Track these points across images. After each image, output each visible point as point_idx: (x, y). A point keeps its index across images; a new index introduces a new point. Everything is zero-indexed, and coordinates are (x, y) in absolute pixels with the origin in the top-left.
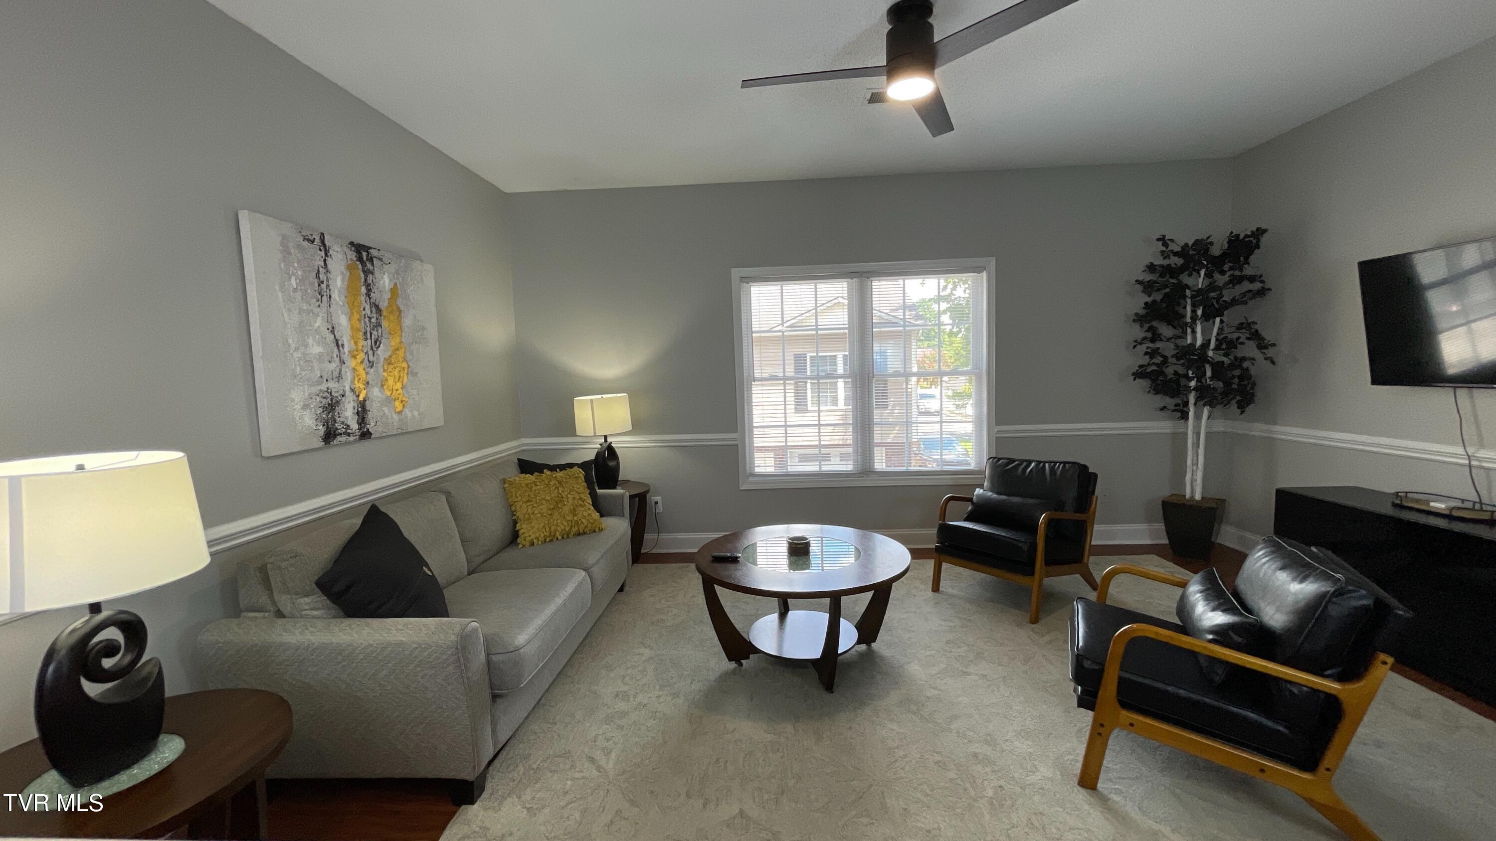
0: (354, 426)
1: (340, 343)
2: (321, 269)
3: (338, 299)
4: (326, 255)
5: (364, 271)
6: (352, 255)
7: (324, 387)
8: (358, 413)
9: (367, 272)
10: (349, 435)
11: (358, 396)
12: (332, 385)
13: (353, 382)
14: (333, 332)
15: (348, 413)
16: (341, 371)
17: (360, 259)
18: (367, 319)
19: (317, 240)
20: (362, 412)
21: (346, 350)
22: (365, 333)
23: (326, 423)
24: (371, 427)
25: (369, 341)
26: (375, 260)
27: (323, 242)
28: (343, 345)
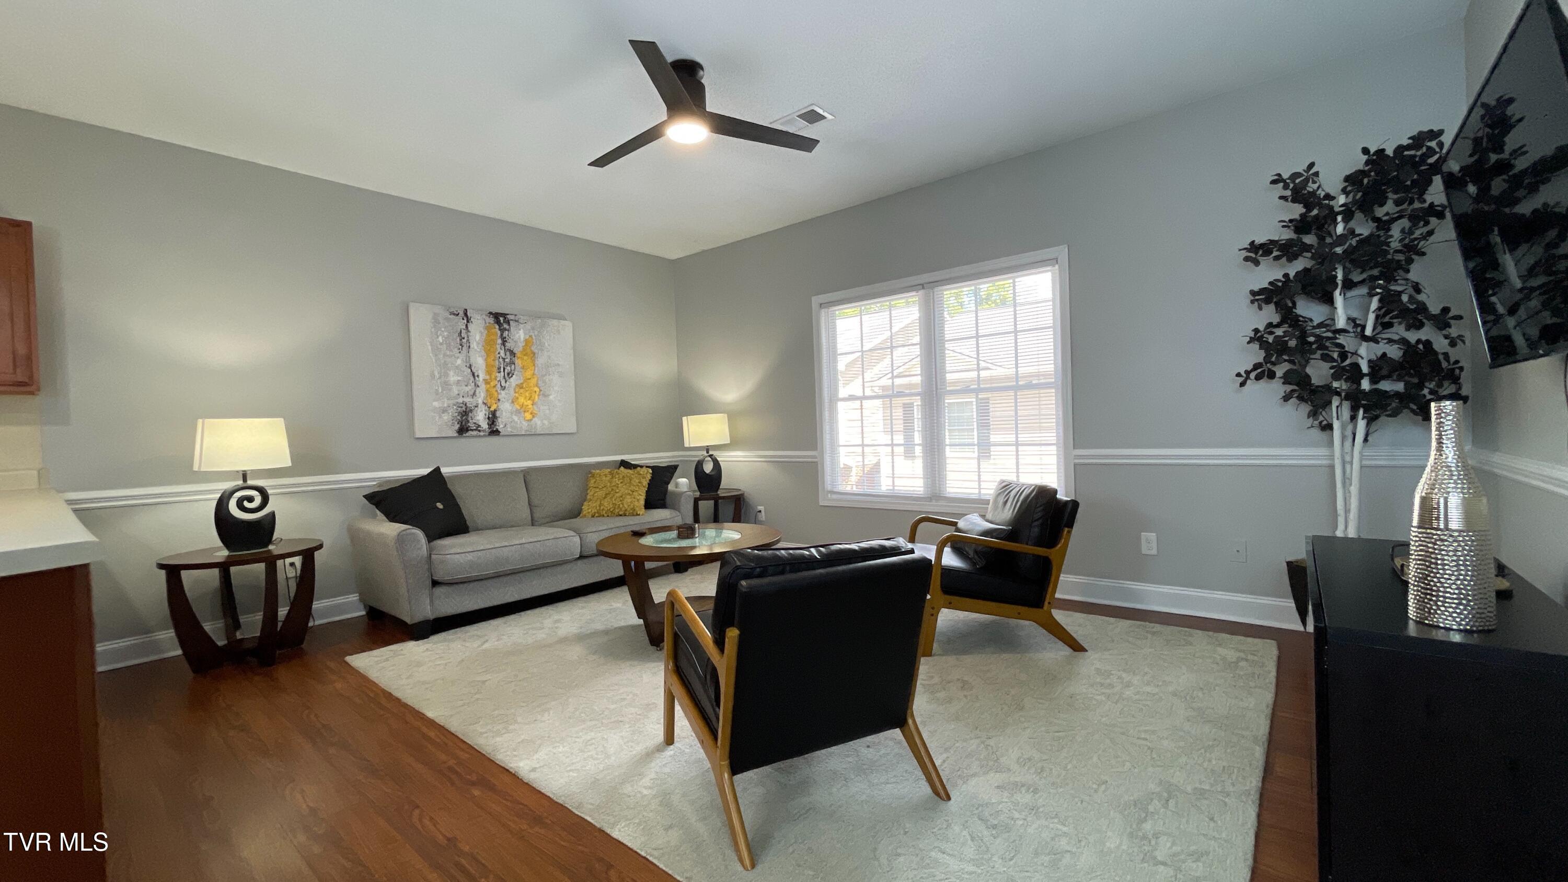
2: (463, 330)
5: (500, 330)
6: (492, 320)
9: (502, 330)
14: (470, 367)
15: (480, 417)
24: (500, 427)
26: (511, 323)
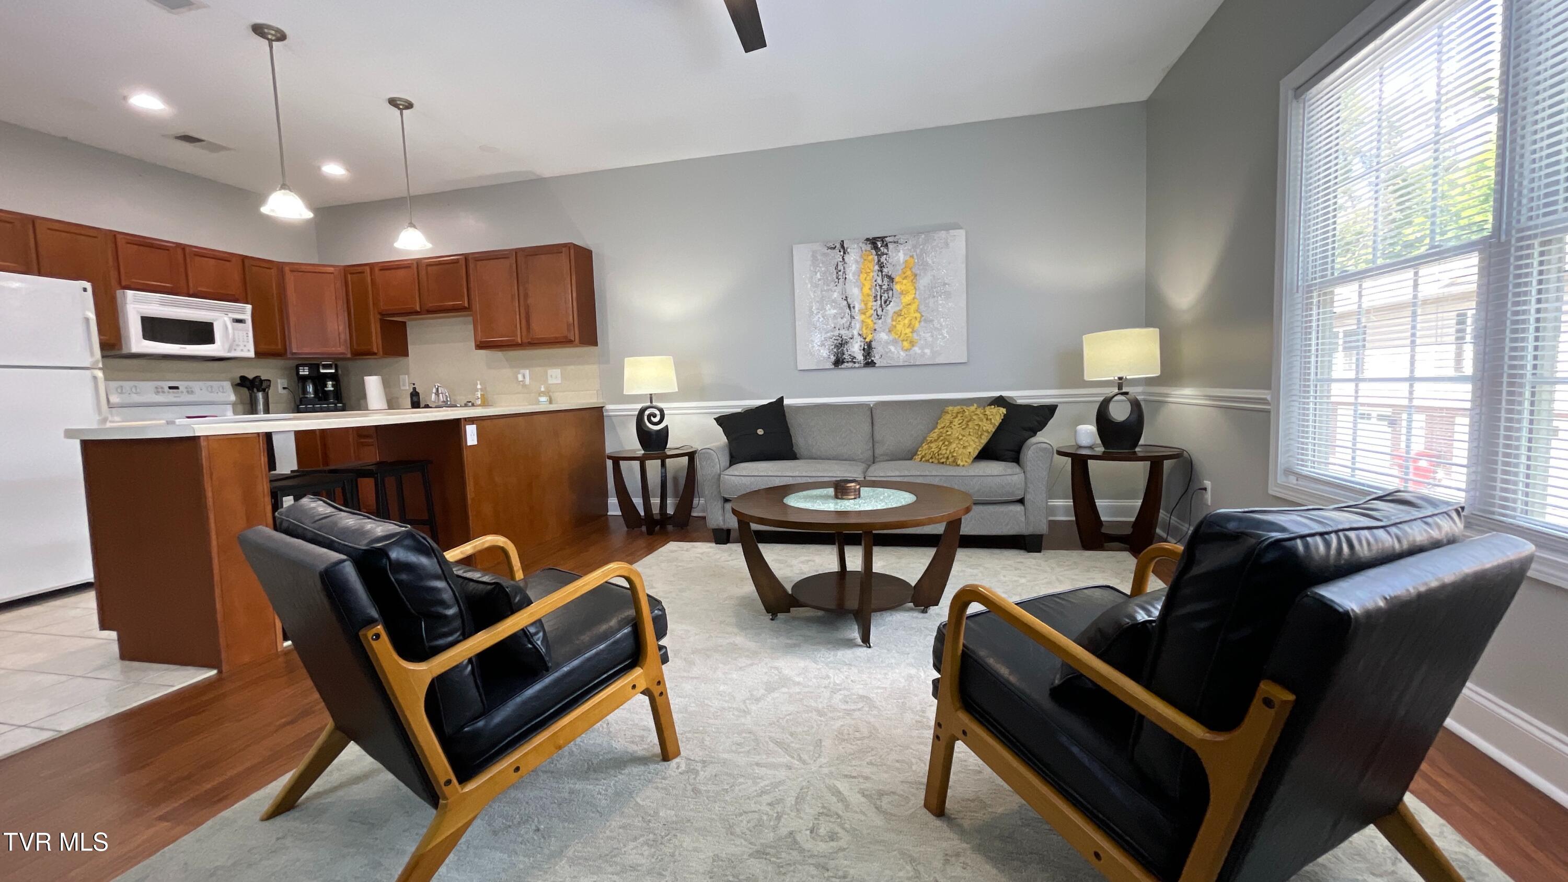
0: (860, 357)
1: (852, 306)
3: (852, 278)
4: (844, 253)
7: (837, 333)
8: (864, 349)
10: (855, 363)
11: (865, 339)
12: (843, 332)
13: (861, 329)
16: (850, 323)
17: (876, 248)
18: (878, 288)
19: (838, 246)
20: (868, 350)
21: (857, 309)
22: (876, 297)
23: (836, 355)
25: (879, 302)
27: (842, 246)
28: (854, 307)
